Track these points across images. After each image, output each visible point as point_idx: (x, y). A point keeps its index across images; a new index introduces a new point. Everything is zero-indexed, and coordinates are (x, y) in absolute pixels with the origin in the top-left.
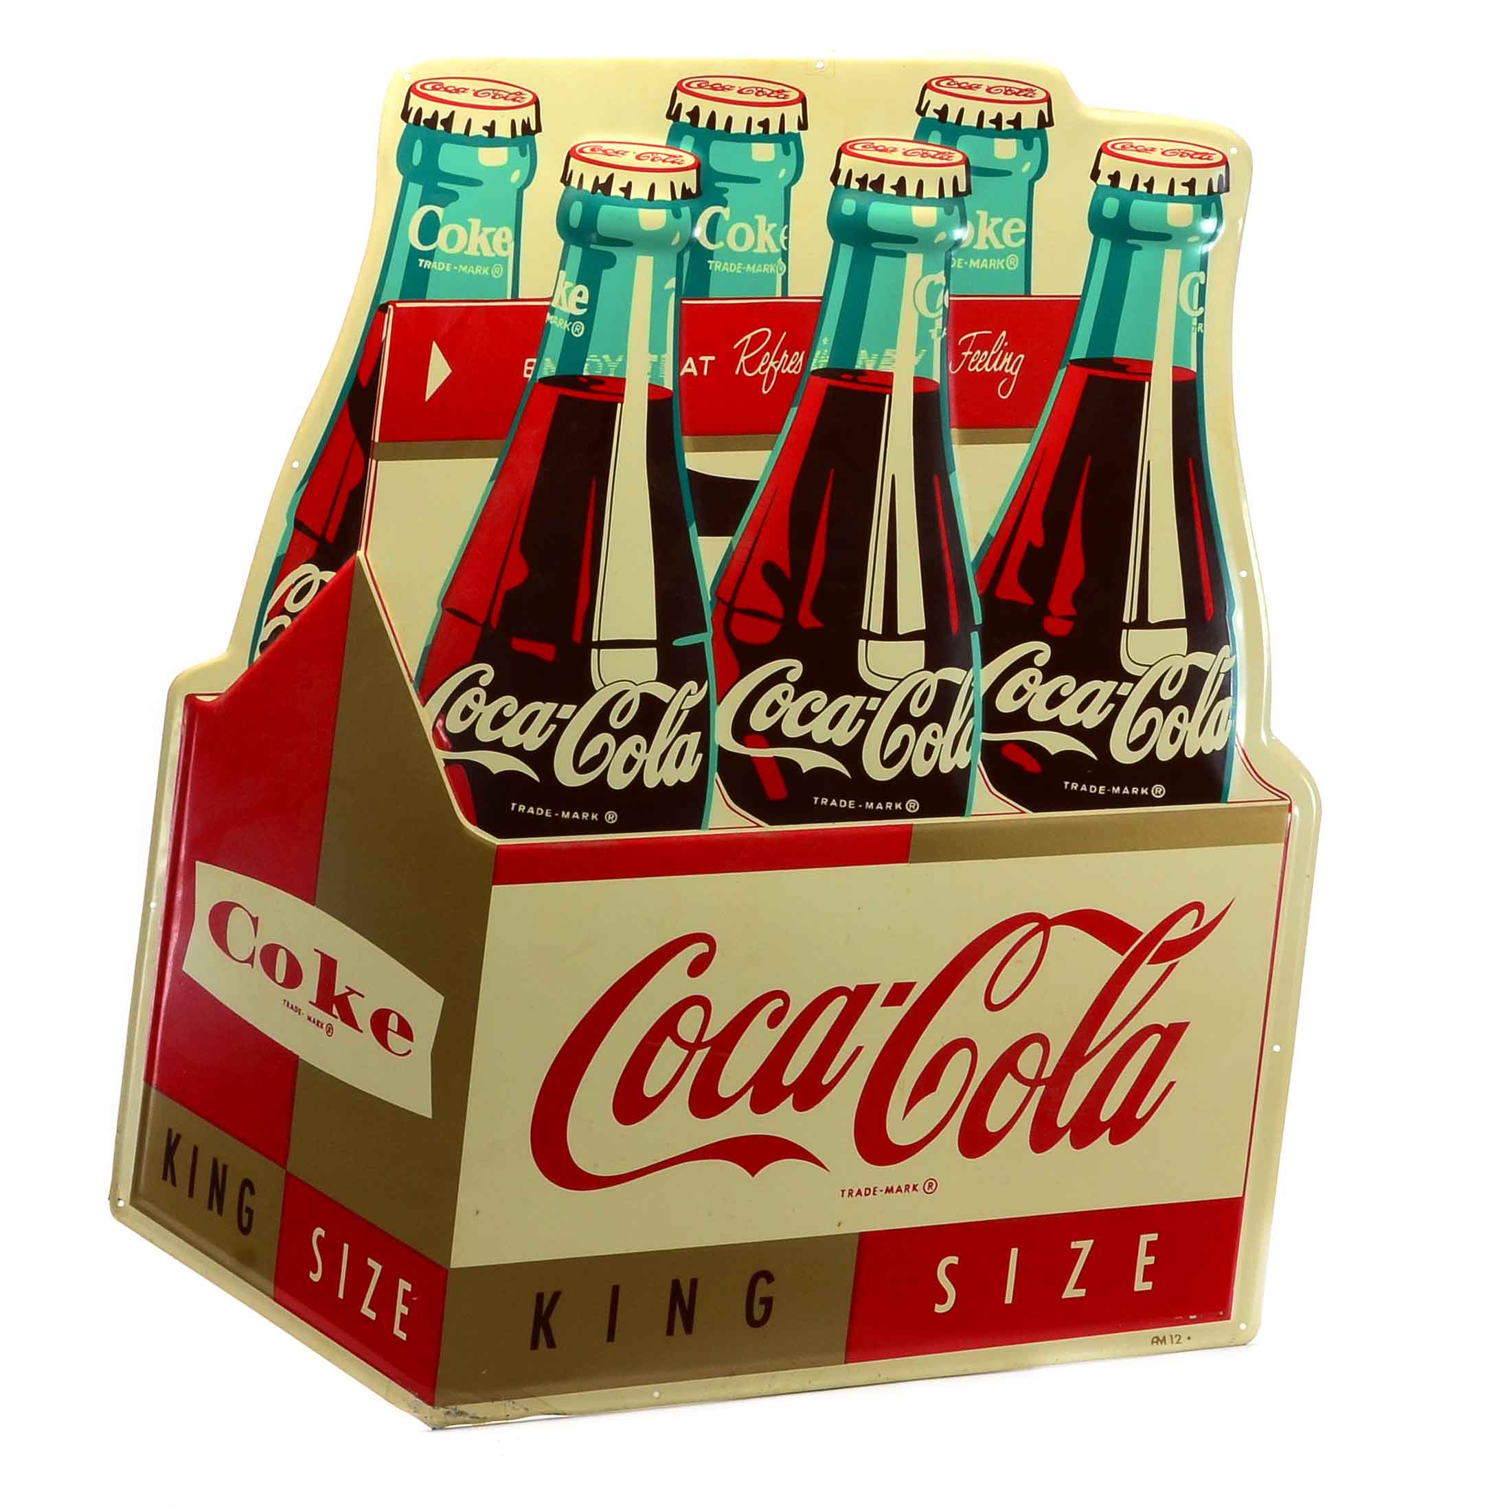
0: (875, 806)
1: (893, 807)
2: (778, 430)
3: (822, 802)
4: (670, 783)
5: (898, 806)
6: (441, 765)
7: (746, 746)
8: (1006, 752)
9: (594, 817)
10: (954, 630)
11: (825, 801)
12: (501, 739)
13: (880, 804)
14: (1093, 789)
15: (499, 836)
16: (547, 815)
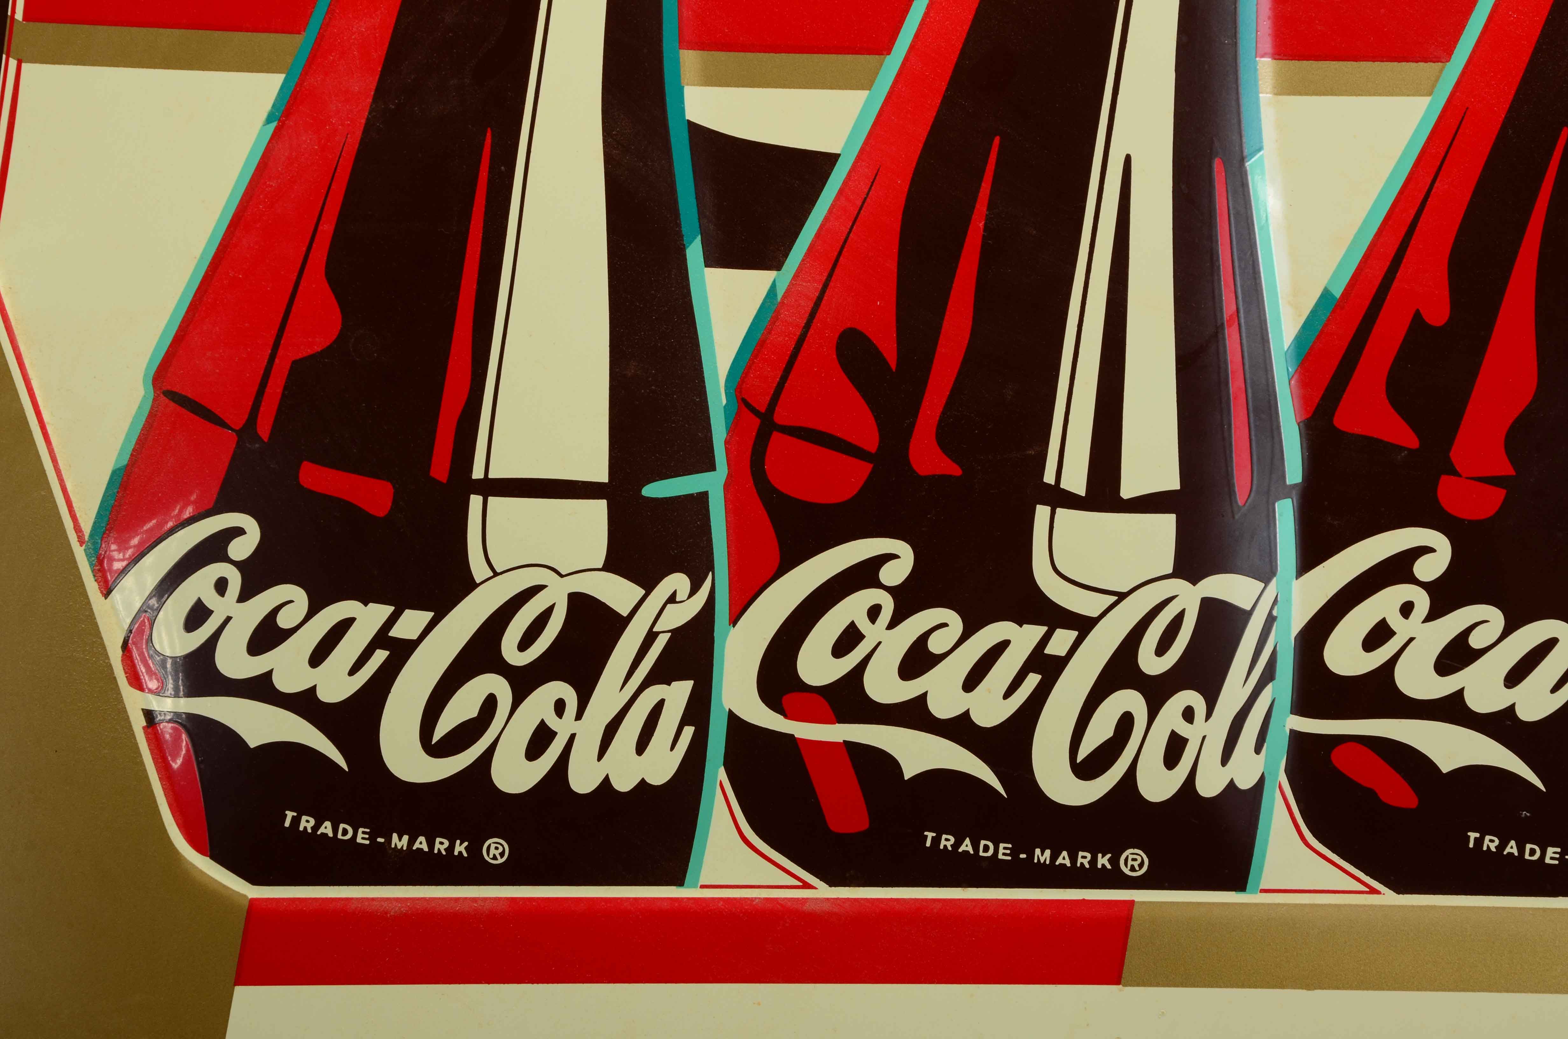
0: (1054, 857)
1: (1093, 862)
2: (885, 48)
3: (943, 843)
4: (623, 784)
5: (1103, 861)
6: (138, 723)
7: (786, 717)
8: (1339, 758)
9: (460, 848)
10: (1241, 496)
11: (947, 841)
12: (269, 673)
13: (1065, 853)
14: (1532, 852)
15: (255, 880)
16: (359, 840)
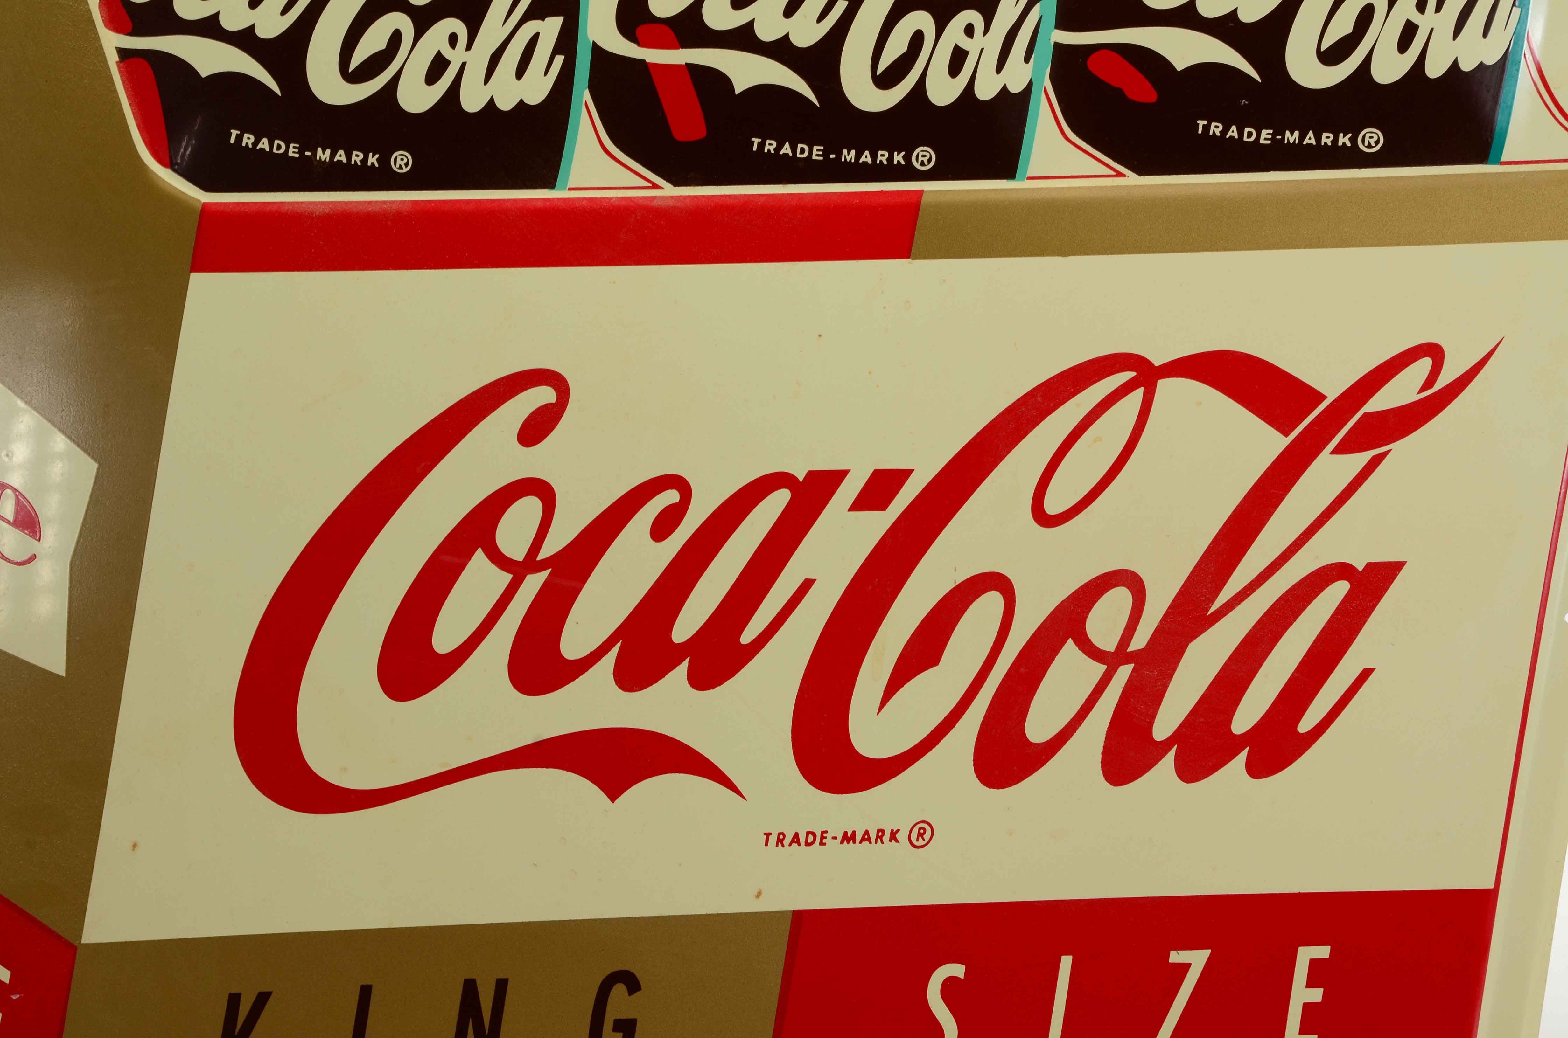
0: (858, 156)
1: (890, 159)
3: (767, 147)
4: (505, 104)
5: (898, 158)
6: (112, 58)
7: (639, 45)
9: (373, 160)
11: (771, 146)
12: (217, 15)
13: (867, 153)
14: (1249, 134)
16: (291, 154)
